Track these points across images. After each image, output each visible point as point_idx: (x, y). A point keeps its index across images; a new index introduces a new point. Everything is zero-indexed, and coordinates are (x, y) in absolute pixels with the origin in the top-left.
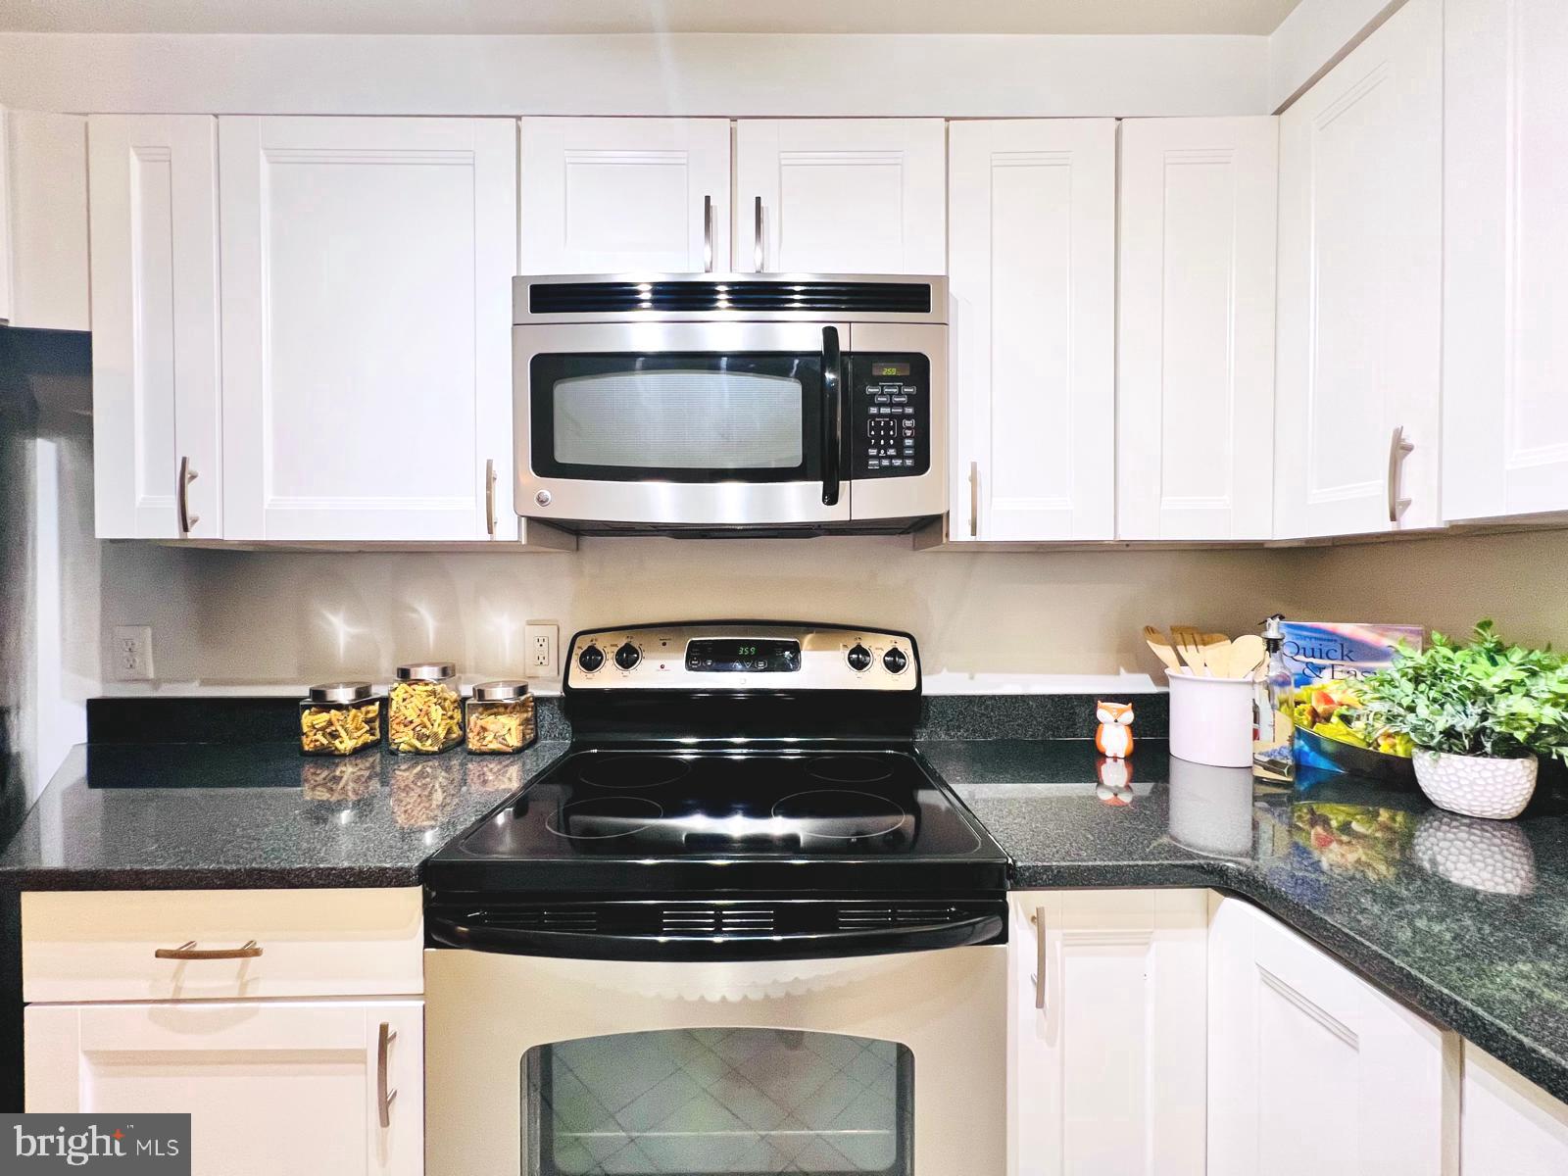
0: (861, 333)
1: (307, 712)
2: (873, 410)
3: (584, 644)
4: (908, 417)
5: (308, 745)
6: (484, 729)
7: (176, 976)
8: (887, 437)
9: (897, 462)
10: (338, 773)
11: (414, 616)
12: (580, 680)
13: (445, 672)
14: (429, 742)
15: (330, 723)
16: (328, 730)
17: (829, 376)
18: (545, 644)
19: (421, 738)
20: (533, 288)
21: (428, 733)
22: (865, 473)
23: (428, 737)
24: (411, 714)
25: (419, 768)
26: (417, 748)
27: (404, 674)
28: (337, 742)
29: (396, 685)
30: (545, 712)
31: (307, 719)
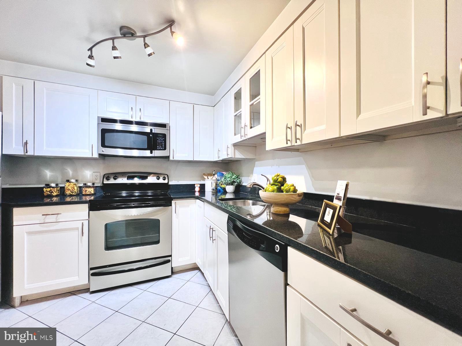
0: (156, 130)
1: (44, 188)
2: (158, 141)
3: (107, 176)
4: (163, 142)
5: (45, 194)
6: (86, 190)
7: (45, 219)
8: (160, 145)
9: (162, 148)
10: (53, 199)
11: (67, 171)
12: (106, 182)
13: (77, 181)
14: (74, 193)
15: (51, 190)
16: (50, 192)
17: (151, 135)
18: (97, 177)
19: (72, 192)
20: (101, 118)
21: (74, 191)
22: (157, 149)
23: (74, 192)
24: (70, 188)
25: (72, 198)
26: (71, 194)
27: (68, 181)
28: (53, 194)
29: (66, 183)
30: (97, 188)
31: (45, 190)
